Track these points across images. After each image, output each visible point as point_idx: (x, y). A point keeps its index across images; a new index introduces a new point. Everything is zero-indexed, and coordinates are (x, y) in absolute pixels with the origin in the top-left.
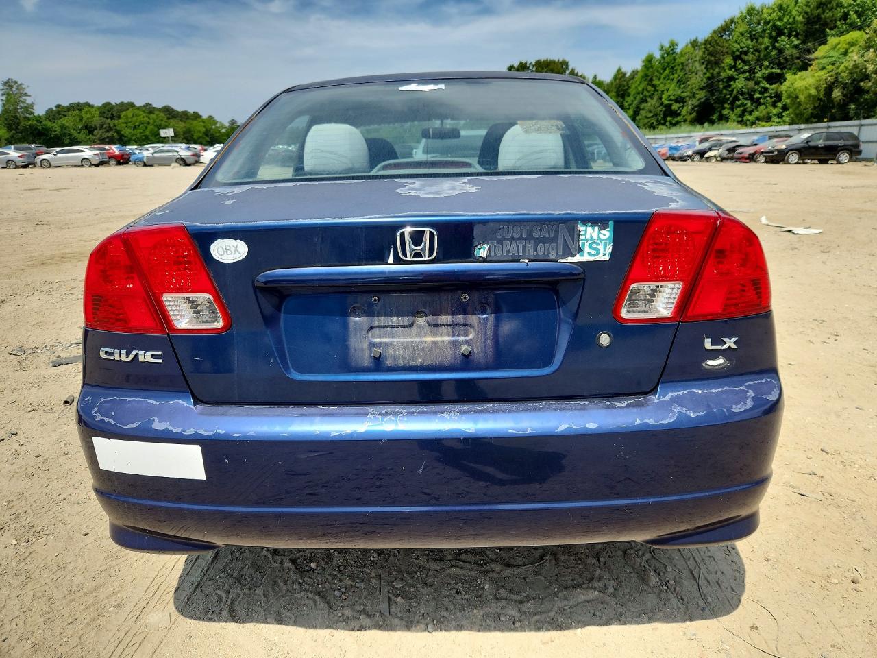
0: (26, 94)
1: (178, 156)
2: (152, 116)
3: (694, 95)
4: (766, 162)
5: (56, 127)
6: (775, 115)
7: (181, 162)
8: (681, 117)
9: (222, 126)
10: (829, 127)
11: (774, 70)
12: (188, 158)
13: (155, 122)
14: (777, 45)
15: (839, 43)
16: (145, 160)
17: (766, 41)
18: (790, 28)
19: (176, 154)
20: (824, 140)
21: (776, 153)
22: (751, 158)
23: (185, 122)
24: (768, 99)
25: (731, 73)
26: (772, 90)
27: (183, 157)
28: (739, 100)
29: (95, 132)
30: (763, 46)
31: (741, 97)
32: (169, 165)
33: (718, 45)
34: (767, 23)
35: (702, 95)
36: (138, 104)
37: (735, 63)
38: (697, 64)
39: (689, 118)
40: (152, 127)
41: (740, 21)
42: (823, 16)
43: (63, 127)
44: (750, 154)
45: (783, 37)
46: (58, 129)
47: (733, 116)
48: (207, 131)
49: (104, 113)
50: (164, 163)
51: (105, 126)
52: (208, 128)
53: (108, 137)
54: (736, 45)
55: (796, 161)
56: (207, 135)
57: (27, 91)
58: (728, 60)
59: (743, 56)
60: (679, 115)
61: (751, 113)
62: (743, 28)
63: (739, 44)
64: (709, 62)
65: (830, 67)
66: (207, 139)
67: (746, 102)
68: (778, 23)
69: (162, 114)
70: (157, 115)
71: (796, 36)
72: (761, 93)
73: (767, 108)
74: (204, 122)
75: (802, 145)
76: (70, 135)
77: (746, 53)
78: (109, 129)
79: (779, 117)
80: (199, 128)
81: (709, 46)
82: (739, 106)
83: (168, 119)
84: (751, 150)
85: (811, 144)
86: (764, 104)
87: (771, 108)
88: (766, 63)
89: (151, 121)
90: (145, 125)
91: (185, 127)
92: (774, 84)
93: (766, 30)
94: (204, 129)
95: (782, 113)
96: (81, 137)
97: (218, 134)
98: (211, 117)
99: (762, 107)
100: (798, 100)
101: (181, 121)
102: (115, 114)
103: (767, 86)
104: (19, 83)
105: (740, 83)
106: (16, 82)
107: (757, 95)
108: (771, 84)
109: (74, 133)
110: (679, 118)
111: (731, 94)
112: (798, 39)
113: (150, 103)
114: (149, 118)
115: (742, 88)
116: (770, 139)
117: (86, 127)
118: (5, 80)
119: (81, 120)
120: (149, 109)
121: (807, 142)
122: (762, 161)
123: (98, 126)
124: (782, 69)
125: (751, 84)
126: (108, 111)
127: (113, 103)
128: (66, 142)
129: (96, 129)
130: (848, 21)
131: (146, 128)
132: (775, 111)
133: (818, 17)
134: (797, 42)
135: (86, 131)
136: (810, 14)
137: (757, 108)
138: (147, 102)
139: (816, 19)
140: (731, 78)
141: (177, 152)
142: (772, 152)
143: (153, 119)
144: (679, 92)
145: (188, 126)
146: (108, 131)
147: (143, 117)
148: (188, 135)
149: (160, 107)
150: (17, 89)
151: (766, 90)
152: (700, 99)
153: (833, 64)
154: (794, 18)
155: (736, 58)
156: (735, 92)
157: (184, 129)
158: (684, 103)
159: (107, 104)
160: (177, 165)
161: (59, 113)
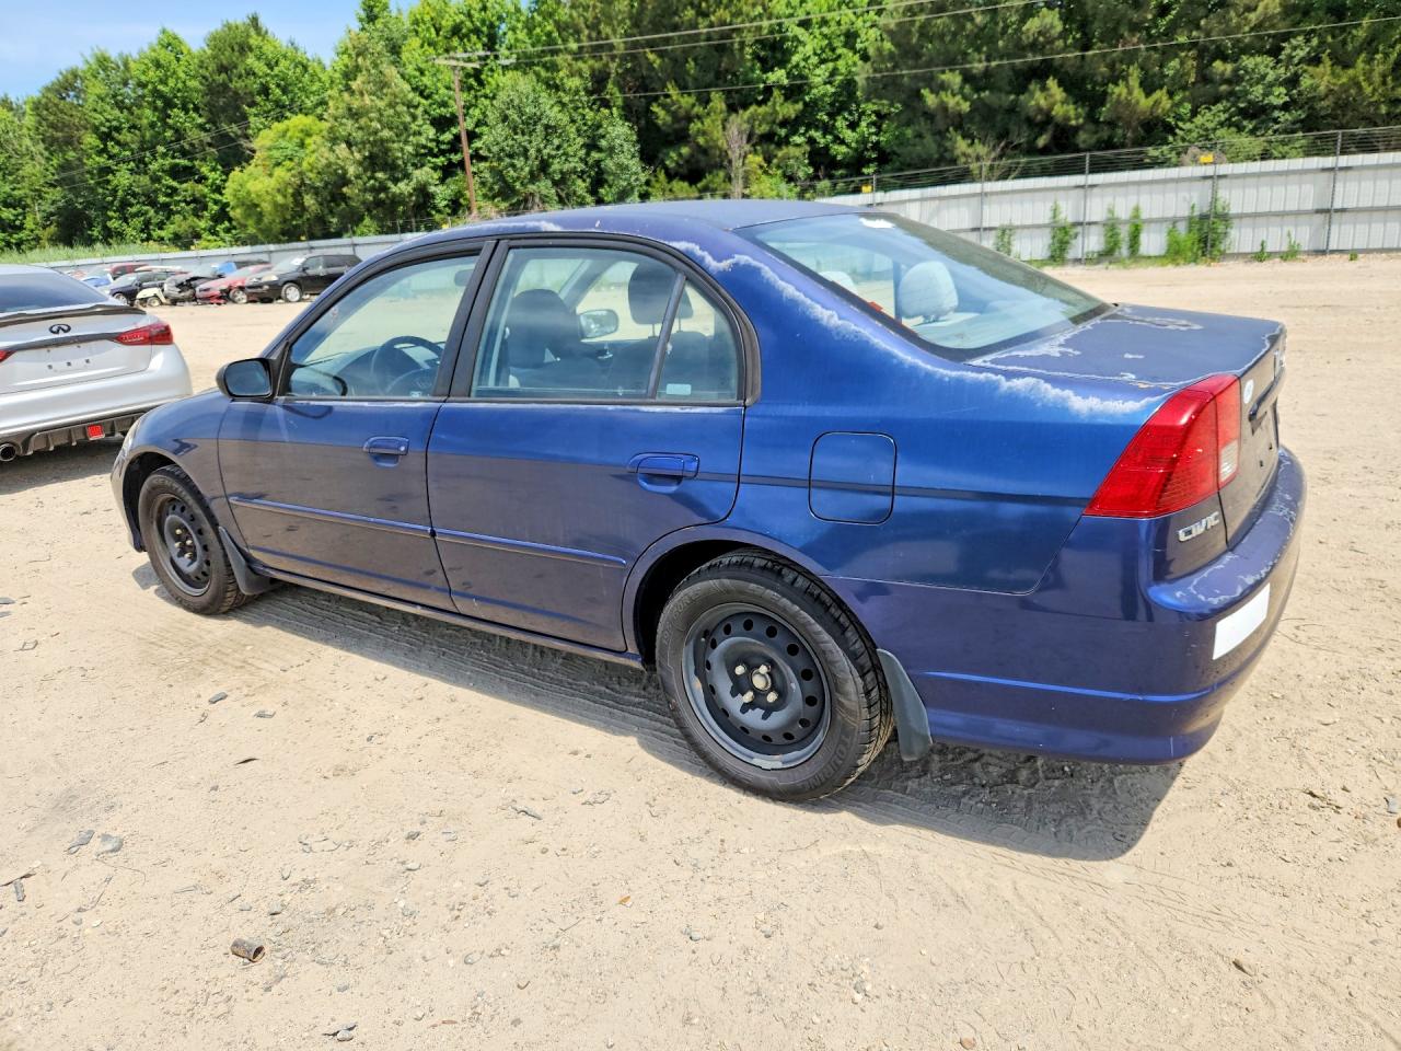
3: (40, 195)
4: (249, 302)
6: (204, 229)
8: (27, 232)
10: (312, 248)
11: (177, 161)
14: (170, 121)
15: (288, 130)
17: (148, 115)
18: (182, 97)
20: (324, 267)
21: (266, 287)
22: (226, 296)
24: (183, 204)
25: (102, 160)
26: (186, 191)
28: (131, 205)
30: (145, 121)
31: (133, 200)
33: (62, 112)
34: (142, 85)
35: (56, 194)
37: (106, 145)
38: (27, 142)
39: (45, 234)
41: (88, 76)
42: (232, 86)
44: (222, 291)
45: (175, 110)
47: (130, 231)
54: (98, 116)
55: (297, 298)
58: (90, 140)
59: (115, 135)
60: (21, 228)
61: (161, 226)
62: (97, 88)
63: (100, 113)
64: (54, 140)
65: (287, 163)
67: (145, 208)
68: (160, 87)
71: (196, 109)
72: (167, 195)
73: (185, 218)
75: (298, 274)
77: (118, 129)
79: (213, 234)
81: (45, 112)
82: (136, 215)
84: (221, 285)
85: (311, 272)
86: (178, 212)
87: (192, 220)
88: (161, 149)
92: (186, 182)
93: (143, 97)
95: (214, 227)
99: (178, 218)
100: (259, 209)
103: (175, 184)
105: (123, 178)
107: (162, 199)
108: (181, 183)
110: (23, 235)
111: (115, 197)
112: (200, 116)
115: (131, 185)
116: (239, 268)
121: (304, 270)
122: (245, 301)
124: (191, 160)
125: (145, 180)
130: (271, 97)
132: (202, 224)
133: (225, 86)
134: (200, 121)
136: (210, 80)
137: (168, 219)
139: (221, 88)
140: (106, 170)
142: (260, 286)
144: (7, 188)
151: (174, 191)
152: (54, 202)
153: (291, 159)
154: (184, 82)
155: (105, 137)
156: (120, 193)
158: (24, 208)
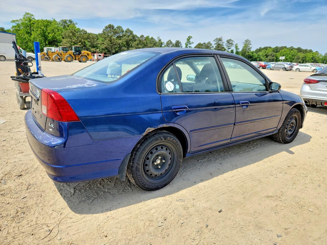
0: (251, 44)
1: (284, 67)
2: (292, 51)
5: (256, 55)
7: (284, 69)
9: (321, 55)
12: (288, 68)
13: (292, 53)
16: (271, 68)
19: (283, 66)
23: (304, 54)
27: (285, 67)
29: (268, 57)
32: (279, 70)
36: (288, 47)
40: (290, 55)
43: (258, 55)
46: (257, 56)
48: (313, 57)
49: (274, 50)
50: (278, 69)
51: (272, 55)
52: (314, 56)
53: (272, 59)
56: (312, 59)
57: (251, 43)
66: (312, 60)
69: (296, 51)
70: (294, 51)
74: (313, 54)
76: (260, 58)
78: (273, 56)
80: (310, 56)
83: (298, 52)
89: (291, 53)
90: (288, 55)
91: (304, 56)
94: (312, 57)
96: (263, 58)
97: (318, 59)
98: (317, 52)
101: (303, 53)
102: (278, 51)
104: (250, 40)
106: (249, 40)
109: (261, 57)
113: (293, 46)
114: (290, 52)
117: (266, 55)
118: (246, 39)
119: (265, 53)
120: (292, 49)
123: (270, 55)
126: (276, 50)
127: (279, 47)
128: (258, 60)
129: (269, 56)
131: (288, 56)
135: (266, 57)
138: (292, 46)
141: (284, 65)
143: (292, 52)
145: (305, 55)
146: (273, 57)
147: (288, 52)
148: (304, 59)
149: (296, 48)
150: (249, 42)
157: (303, 56)
159: (277, 47)
160: (282, 70)
161: (260, 50)
